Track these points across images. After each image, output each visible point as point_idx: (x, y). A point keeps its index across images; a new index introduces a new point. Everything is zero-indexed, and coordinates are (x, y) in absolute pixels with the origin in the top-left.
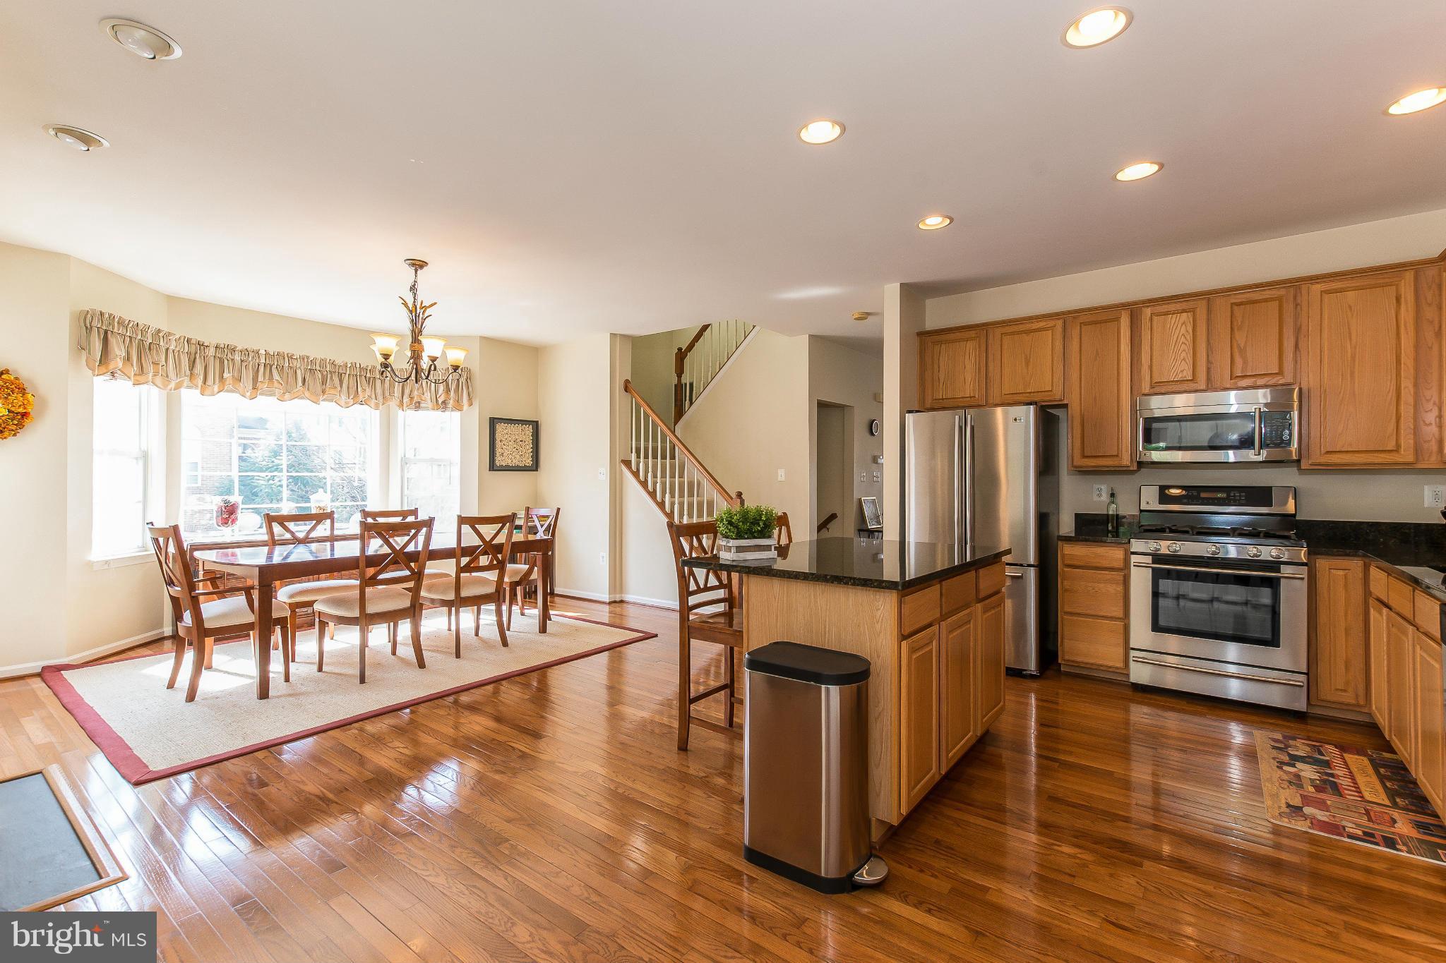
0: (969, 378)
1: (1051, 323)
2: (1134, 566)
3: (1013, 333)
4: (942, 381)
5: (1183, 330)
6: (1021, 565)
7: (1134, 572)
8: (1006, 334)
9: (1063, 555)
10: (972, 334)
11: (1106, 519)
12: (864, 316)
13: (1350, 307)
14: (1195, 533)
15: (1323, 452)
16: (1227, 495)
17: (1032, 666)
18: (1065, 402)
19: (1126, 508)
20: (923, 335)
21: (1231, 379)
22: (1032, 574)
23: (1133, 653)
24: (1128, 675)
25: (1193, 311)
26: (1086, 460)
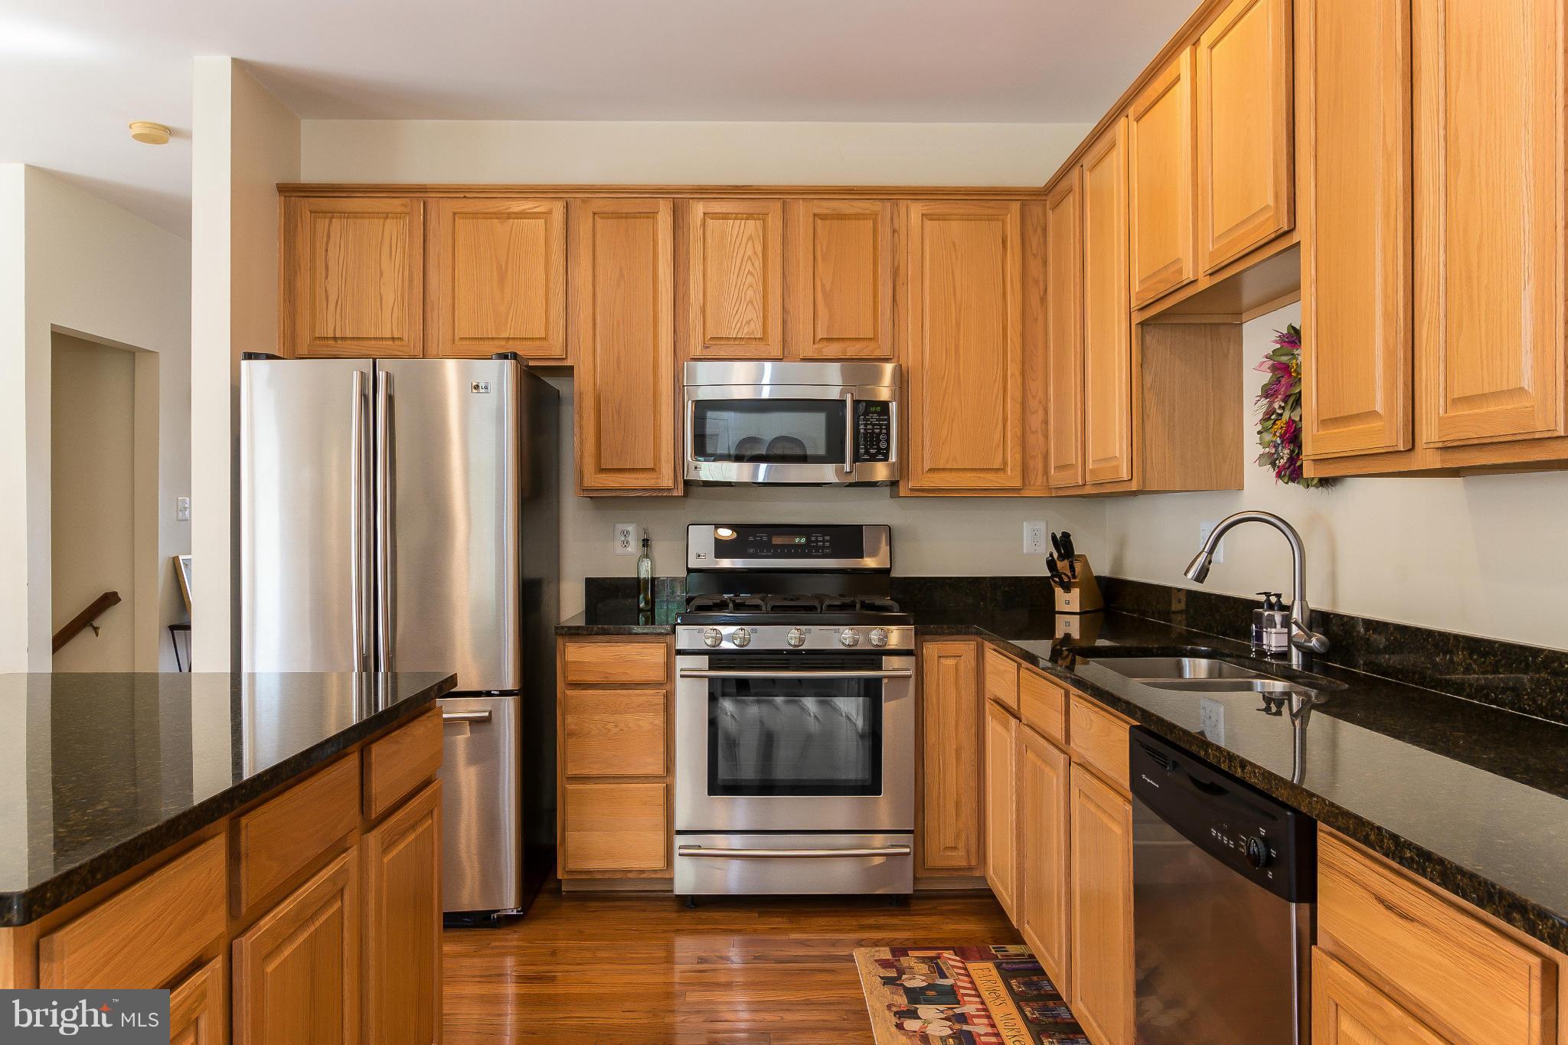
0: (390, 297)
1: (542, 207)
2: (682, 676)
3: (475, 215)
4: (333, 298)
5: (749, 252)
6: (489, 694)
7: (682, 687)
8: (465, 215)
9: (565, 664)
10: (395, 204)
11: (633, 586)
12: (160, 134)
13: (954, 244)
14: (769, 609)
15: (926, 468)
16: (807, 540)
17: (509, 901)
18: (568, 363)
19: (665, 565)
20: (290, 191)
21: (814, 343)
22: (508, 711)
23: (680, 840)
24: (671, 880)
25: (763, 217)
26: (603, 476)
